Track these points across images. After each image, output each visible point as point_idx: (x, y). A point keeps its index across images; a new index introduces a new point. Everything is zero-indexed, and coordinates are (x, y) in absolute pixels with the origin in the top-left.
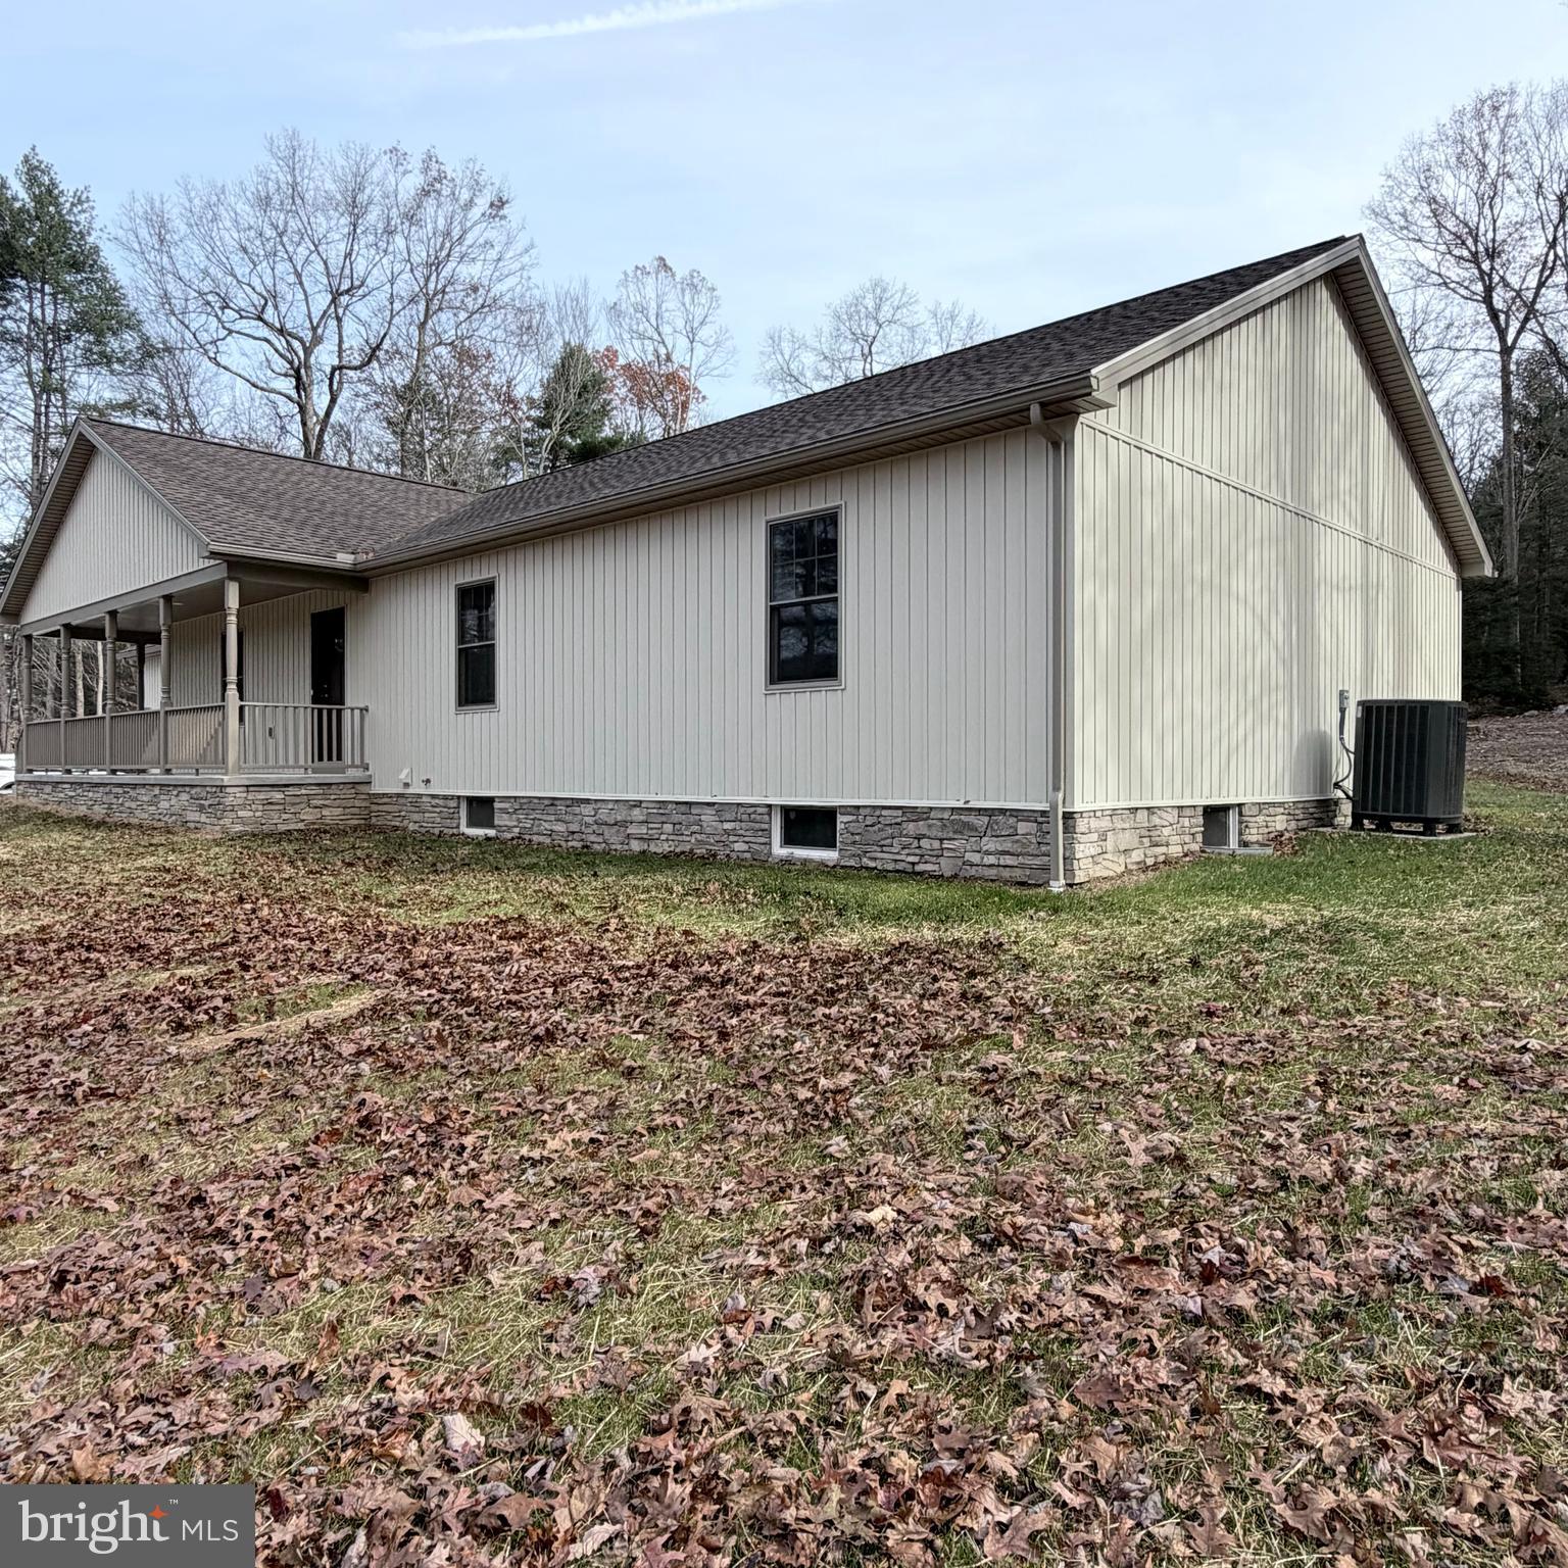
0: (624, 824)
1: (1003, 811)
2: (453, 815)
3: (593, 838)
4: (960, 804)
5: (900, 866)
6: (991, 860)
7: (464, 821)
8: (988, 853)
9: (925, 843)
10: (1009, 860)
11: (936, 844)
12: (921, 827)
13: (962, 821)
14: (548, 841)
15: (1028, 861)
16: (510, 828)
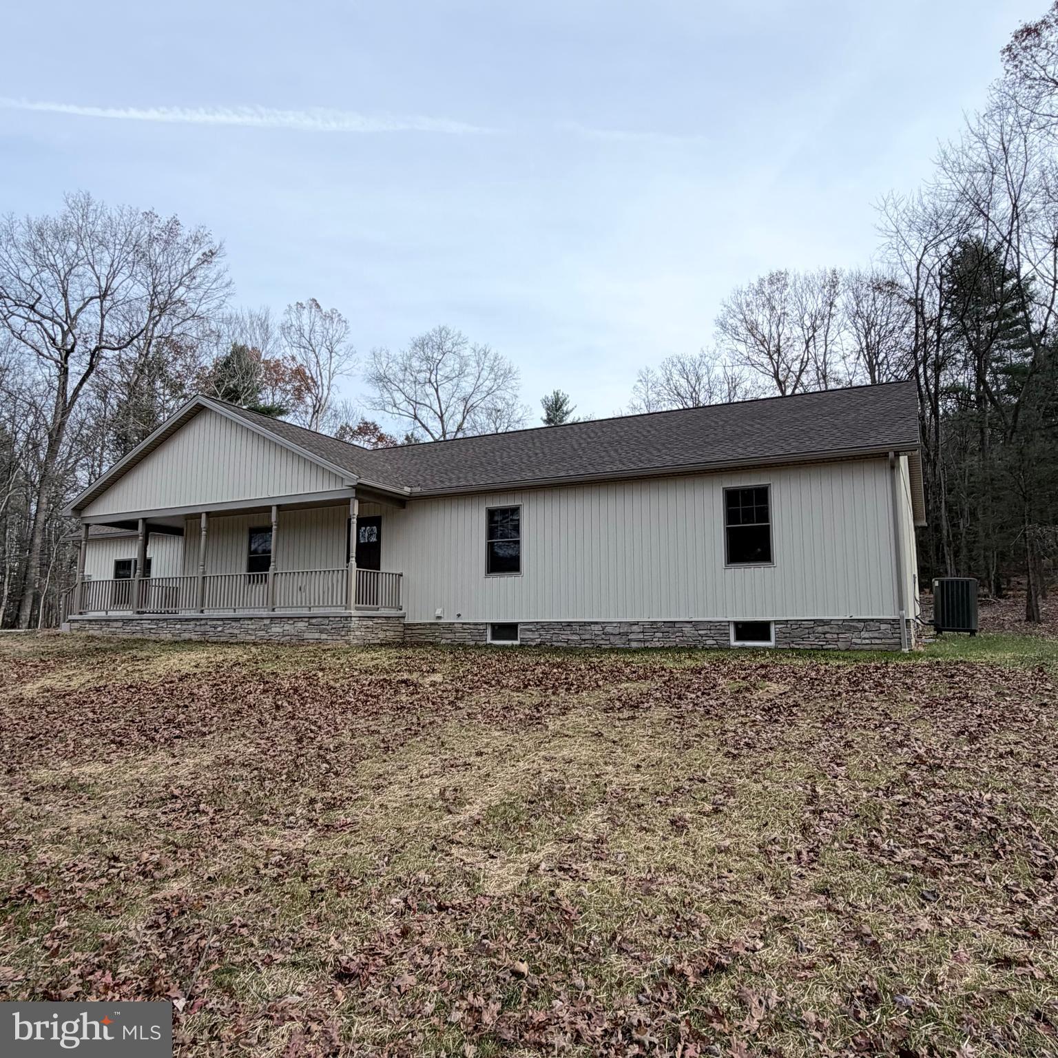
0: (626, 634)
1: (872, 620)
2: (483, 634)
3: (601, 642)
4: (848, 617)
5: (814, 647)
6: (867, 641)
7: (489, 637)
8: (865, 639)
9: (827, 636)
10: (877, 641)
11: (835, 636)
12: (826, 628)
13: (849, 625)
14: (565, 645)
15: (888, 641)
16: (532, 640)
